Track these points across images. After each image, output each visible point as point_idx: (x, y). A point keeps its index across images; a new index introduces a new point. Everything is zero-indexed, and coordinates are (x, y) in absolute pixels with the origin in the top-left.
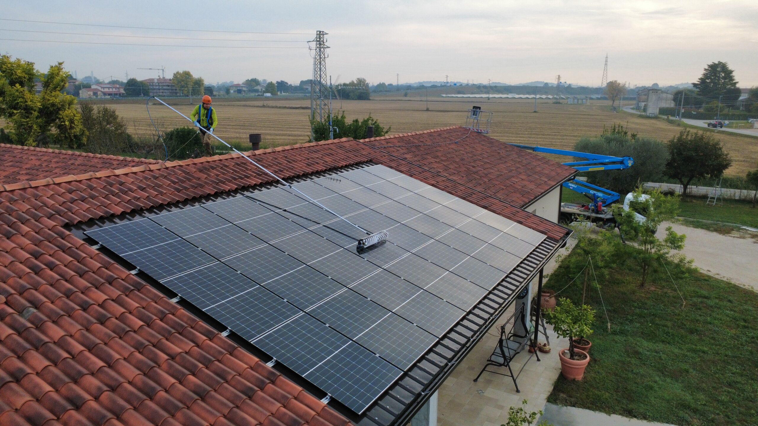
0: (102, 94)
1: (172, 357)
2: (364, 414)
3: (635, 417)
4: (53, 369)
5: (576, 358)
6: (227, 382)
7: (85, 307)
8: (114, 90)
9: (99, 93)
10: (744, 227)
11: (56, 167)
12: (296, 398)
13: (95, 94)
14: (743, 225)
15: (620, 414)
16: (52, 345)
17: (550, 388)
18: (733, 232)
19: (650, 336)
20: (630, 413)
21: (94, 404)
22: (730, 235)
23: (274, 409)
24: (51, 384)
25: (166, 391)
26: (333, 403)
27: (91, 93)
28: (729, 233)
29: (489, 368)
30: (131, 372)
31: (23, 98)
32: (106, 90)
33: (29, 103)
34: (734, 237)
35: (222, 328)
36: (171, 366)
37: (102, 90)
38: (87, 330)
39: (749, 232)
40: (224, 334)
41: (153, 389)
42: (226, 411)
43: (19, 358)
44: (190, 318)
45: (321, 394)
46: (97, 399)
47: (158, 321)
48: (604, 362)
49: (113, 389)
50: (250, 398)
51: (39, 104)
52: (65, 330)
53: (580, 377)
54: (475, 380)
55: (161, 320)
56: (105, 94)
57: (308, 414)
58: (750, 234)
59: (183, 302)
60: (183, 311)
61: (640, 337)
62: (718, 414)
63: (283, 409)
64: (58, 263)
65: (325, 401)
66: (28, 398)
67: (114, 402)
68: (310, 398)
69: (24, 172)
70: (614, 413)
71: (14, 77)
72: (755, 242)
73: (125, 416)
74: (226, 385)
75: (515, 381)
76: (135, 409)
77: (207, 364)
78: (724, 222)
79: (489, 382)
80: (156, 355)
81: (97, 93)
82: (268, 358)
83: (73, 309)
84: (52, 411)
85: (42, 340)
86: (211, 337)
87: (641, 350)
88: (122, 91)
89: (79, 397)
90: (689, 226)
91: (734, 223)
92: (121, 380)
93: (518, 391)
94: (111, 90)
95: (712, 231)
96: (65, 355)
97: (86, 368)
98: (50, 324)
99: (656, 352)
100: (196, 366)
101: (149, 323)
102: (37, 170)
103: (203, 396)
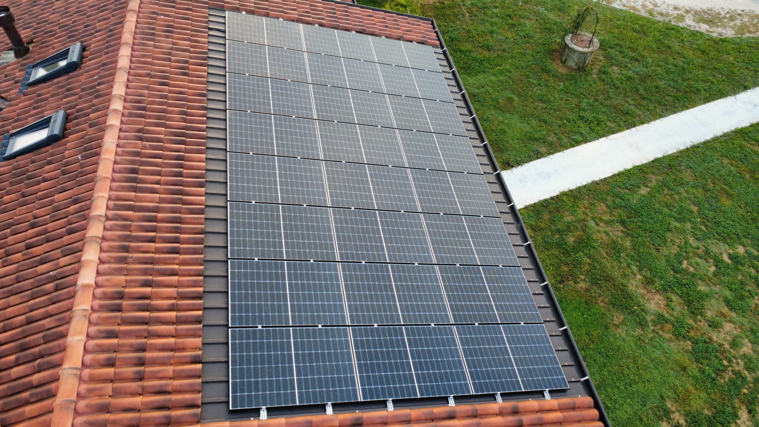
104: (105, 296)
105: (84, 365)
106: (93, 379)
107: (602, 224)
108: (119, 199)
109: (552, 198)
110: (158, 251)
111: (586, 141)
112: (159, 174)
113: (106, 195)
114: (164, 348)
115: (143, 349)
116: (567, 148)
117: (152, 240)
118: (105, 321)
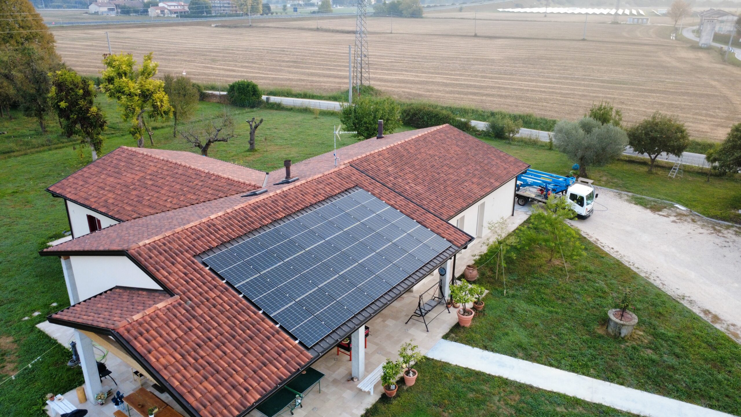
0: (169, 12)
1: (241, 322)
2: (311, 348)
3: (487, 350)
4: (201, 327)
5: (466, 314)
6: (261, 333)
7: (208, 300)
8: (179, 7)
9: (166, 11)
10: (677, 205)
11: (167, 175)
12: (286, 340)
13: (162, 12)
14: (677, 203)
15: (480, 348)
16: (199, 317)
17: (447, 331)
18: (665, 210)
19: (530, 300)
20: (485, 348)
21: (215, 340)
22: (660, 213)
23: (277, 344)
24: (201, 332)
25: (239, 336)
26: (300, 343)
27: (159, 11)
28: (660, 210)
29: (413, 317)
30: (228, 328)
31: (128, 87)
32: (172, 8)
33: (132, 90)
34: (661, 215)
35: (260, 310)
36: (240, 326)
37: (169, 8)
38: (210, 310)
39: (678, 210)
40: (261, 312)
41: (234, 335)
42: (260, 344)
43: (189, 322)
44: (247, 305)
45: (296, 339)
46: (216, 338)
47: (235, 307)
48: (489, 316)
49: (221, 335)
50: (269, 339)
51: (139, 91)
52: (203, 310)
53: (468, 325)
54: (406, 323)
55: (236, 305)
56: (171, 12)
57: (289, 346)
58: (677, 213)
59: (244, 297)
60: (245, 301)
61: (523, 300)
62: (536, 351)
63: (280, 345)
64: (195, 278)
65: (297, 342)
66: (195, 337)
67: (222, 340)
68: (291, 340)
69: (148, 177)
70: (476, 347)
71: (121, 71)
72: (674, 222)
73: (226, 345)
74: (260, 334)
75: (426, 326)
76: (229, 342)
77: (254, 325)
78: (663, 199)
79: (414, 324)
80: (235, 321)
81: (164, 11)
82: (276, 323)
83: (204, 302)
84: (203, 342)
85: (195, 315)
86: (255, 313)
87: (517, 309)
88: (187, 8)
89: (211, 338)
90: (632, 203)
91: (671, 201)
92: (224, 331)
93: (428, 331)
94: (176, 8)
95: (647, 208)
96: (204, 321)
97: (211, 326)
98: (197, 308)
99: (527, 312)
100: (249, 326)
101: (232, 307)
102: (156, 176)
103: (252, 338)
104: (211, 223)
105: (187, 229)
106: (185, 233)
107: (502, 402)
108: (245, 209)
109: (489, 375)
110: (237, 224)
111: (558, 367)
112: (265, 211)
113: (243, 206)
114: (207, 240)
115: (203, 237)
116: (538, 363)
117: (239, 222)
118: (204, 227)
